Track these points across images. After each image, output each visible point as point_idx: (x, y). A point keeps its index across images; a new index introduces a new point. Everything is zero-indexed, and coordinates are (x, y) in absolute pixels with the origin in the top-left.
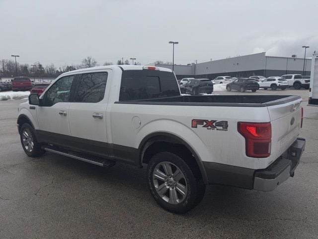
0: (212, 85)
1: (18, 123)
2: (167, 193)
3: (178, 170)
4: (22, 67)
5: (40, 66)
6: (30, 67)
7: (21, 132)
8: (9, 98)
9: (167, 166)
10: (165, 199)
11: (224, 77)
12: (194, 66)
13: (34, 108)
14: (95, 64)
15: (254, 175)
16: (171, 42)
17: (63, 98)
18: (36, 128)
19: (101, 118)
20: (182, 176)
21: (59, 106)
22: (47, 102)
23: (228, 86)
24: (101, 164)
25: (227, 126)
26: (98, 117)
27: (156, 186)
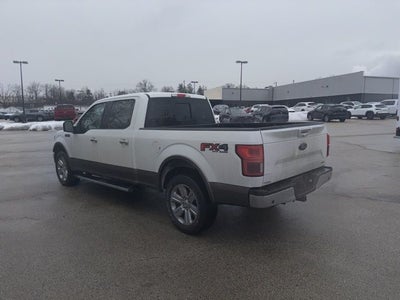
0: (287, 113)
1: (54, 150)
2: (183, 216)
3: (191, 192)
4: (67, 92)
5: (88, 91)
6: (76, 93)
7: (56, 159)
8: (50, 128)
9: (182, 188)
10: (180, 220)
11: (307, 103)
12: (271, 90)
13: (69, 136)
14: (151, 88)
15: (249, 193)
16: (238, 62)
17: (96, 125)
18: (70, 156)
19: (127, 144)
20: (194, 197)
21: (92, 133)
22: (81, 130)
23: (309, 114)
24: (127, 190)
25: (227, 149)
26: (124, 143)
27: (173, 208)
